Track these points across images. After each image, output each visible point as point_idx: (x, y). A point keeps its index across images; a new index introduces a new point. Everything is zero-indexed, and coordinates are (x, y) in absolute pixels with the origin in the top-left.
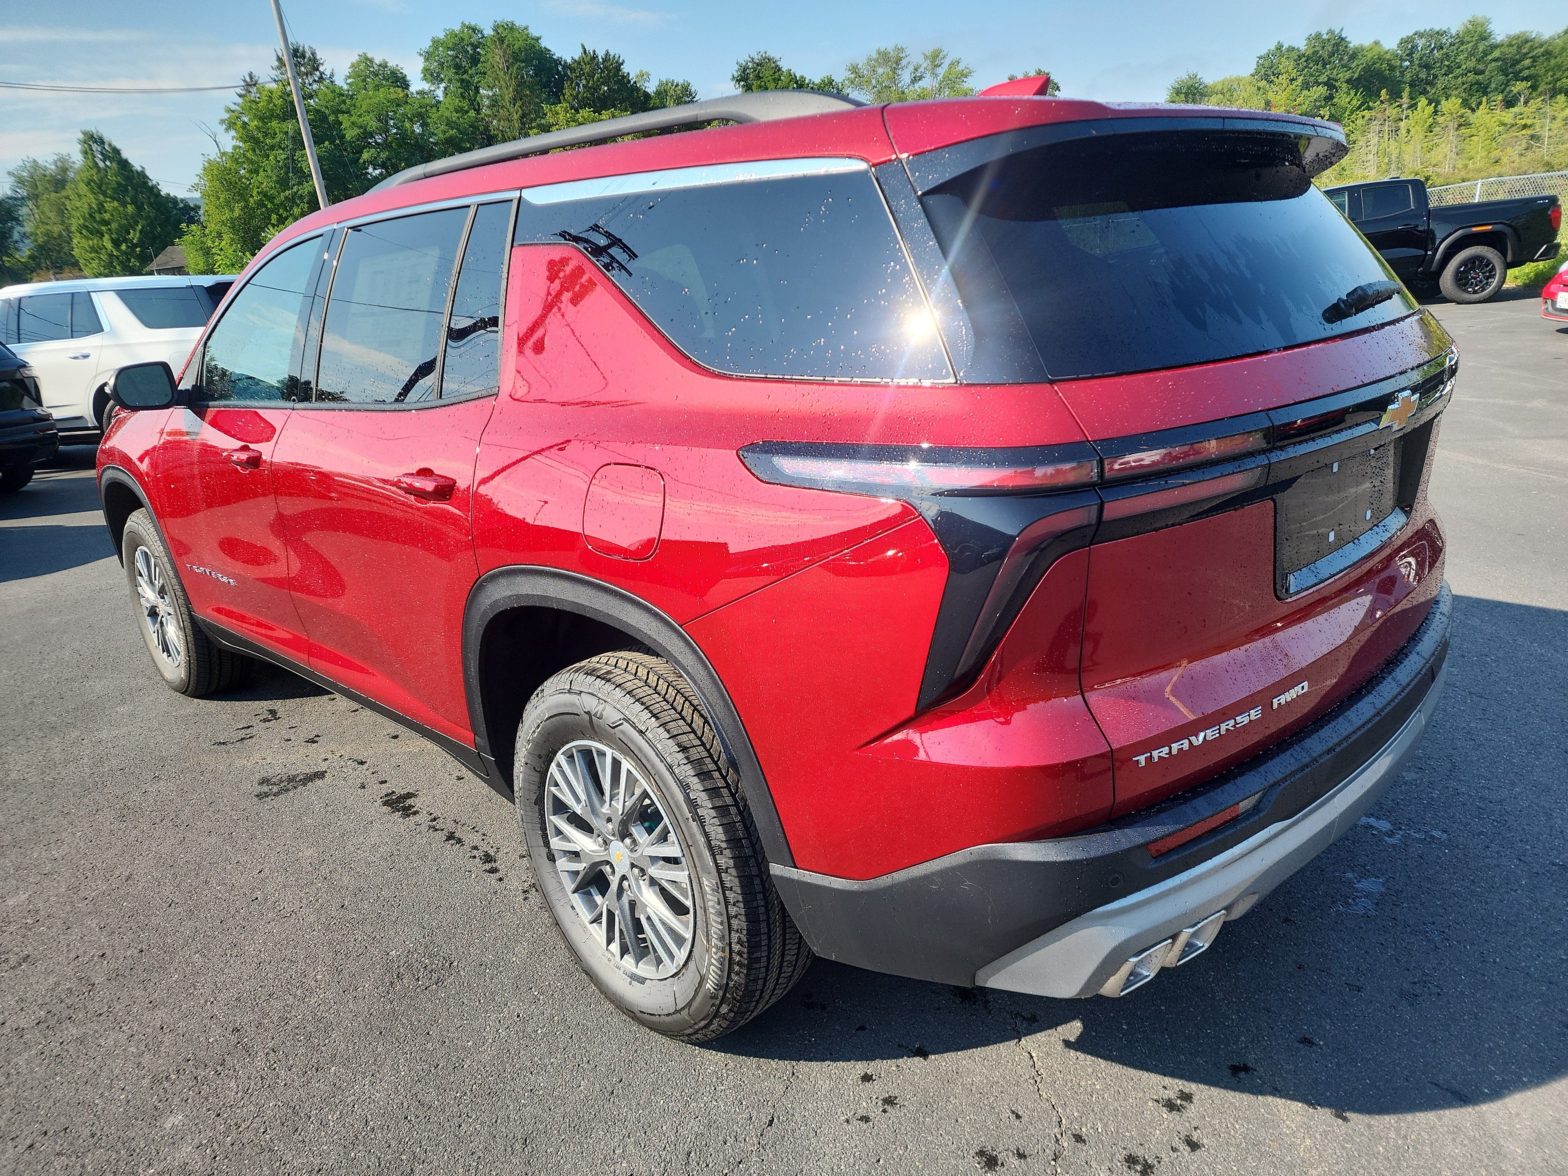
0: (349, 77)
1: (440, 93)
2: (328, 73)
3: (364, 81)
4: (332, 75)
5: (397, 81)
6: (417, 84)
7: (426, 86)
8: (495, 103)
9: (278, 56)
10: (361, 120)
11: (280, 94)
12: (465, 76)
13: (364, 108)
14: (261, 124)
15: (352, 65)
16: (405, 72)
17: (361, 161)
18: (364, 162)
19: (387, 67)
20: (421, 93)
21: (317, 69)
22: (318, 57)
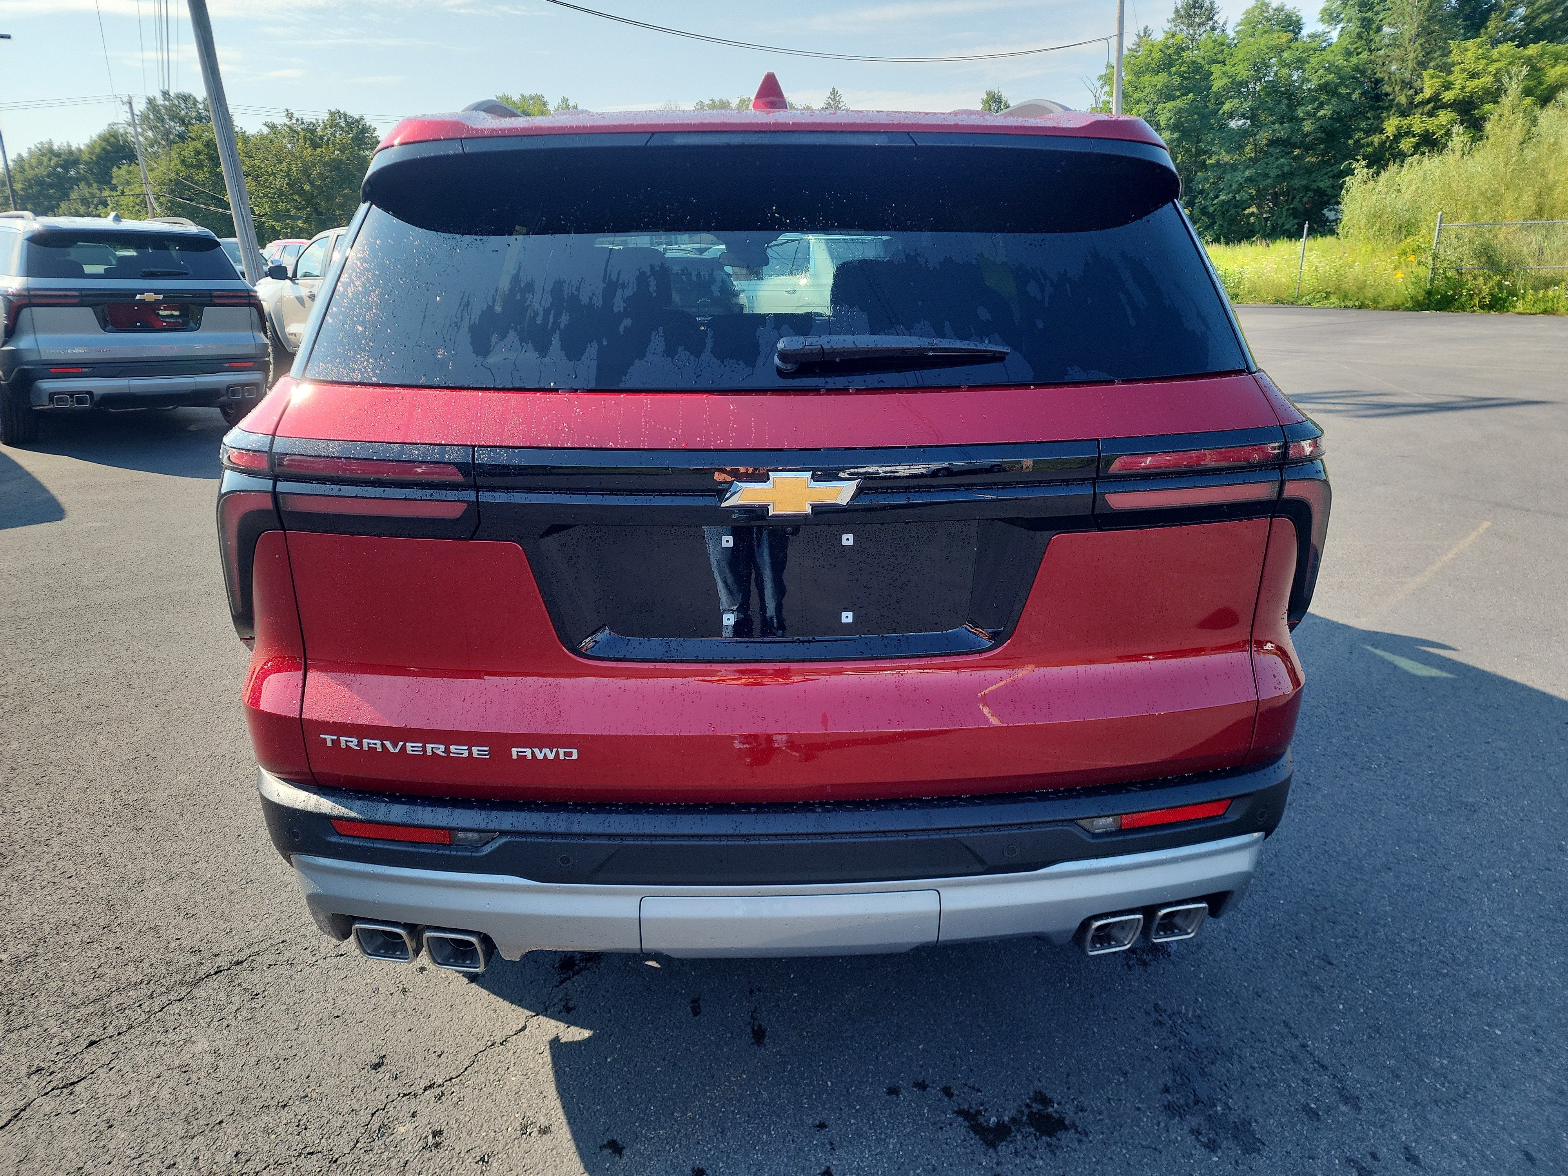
0: (1240, 25)
1: (1334, 35)
2: (1221, 22)
3: (1254, 27)
4: (1225, 23)
5: (1290, 25)
6: (1311, 25)
7: (1321, 28)
8: (1395, 42)
9: (1176, 8)
10: (1233, 69)
11: (1160, 47)
12: (1369, 14)
13: (1241, 56)
14: (1134, 79)
15: (1247, 12)
16: (1300, 14)
17: (1221, 112)
18: (1224, 113)
19: (1283, 11)
20: (1314, 36)
21: (1211, 19)
22: (1216, 6)
